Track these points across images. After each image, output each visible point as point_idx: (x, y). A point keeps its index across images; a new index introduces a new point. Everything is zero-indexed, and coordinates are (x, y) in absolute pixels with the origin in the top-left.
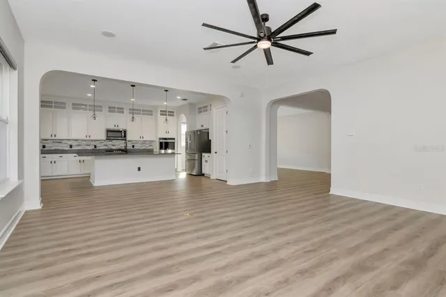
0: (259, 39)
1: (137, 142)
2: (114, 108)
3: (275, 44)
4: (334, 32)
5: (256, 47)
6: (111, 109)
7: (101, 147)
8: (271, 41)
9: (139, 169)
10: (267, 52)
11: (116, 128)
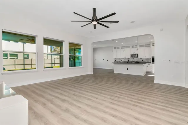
0: (93, 21)
1: (144, 59)
2: (134, 46)
3: (98, 23)
4: (118, 22)
5: (91, 23)
6: (133, 47)
7: (130, 60)
8: (97, 22)
9: (127, 69)
10: (95, 25)
11: (134, 54)
